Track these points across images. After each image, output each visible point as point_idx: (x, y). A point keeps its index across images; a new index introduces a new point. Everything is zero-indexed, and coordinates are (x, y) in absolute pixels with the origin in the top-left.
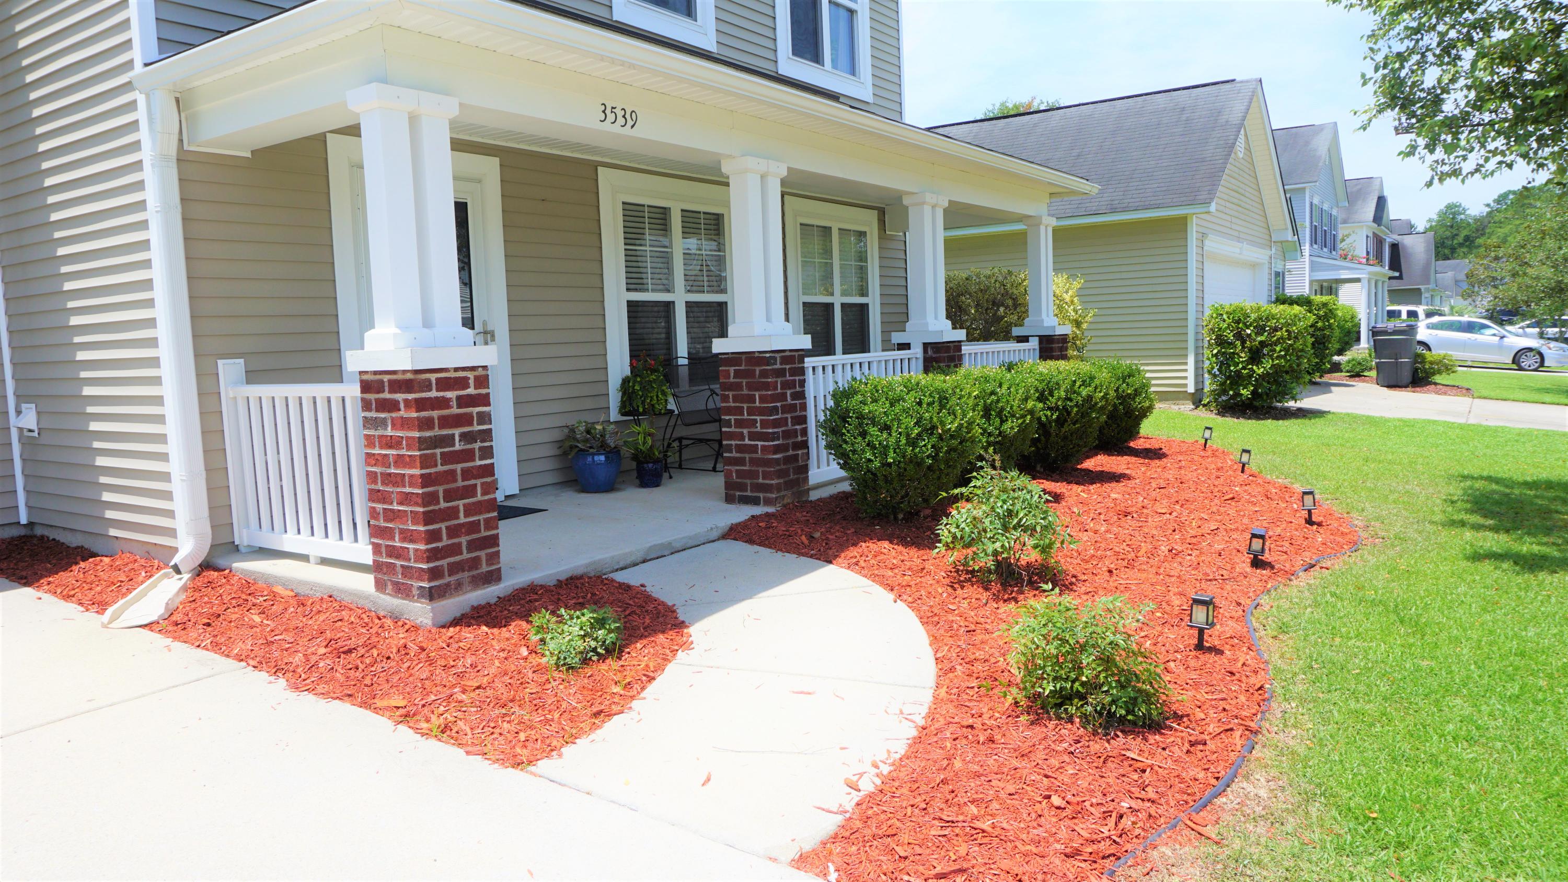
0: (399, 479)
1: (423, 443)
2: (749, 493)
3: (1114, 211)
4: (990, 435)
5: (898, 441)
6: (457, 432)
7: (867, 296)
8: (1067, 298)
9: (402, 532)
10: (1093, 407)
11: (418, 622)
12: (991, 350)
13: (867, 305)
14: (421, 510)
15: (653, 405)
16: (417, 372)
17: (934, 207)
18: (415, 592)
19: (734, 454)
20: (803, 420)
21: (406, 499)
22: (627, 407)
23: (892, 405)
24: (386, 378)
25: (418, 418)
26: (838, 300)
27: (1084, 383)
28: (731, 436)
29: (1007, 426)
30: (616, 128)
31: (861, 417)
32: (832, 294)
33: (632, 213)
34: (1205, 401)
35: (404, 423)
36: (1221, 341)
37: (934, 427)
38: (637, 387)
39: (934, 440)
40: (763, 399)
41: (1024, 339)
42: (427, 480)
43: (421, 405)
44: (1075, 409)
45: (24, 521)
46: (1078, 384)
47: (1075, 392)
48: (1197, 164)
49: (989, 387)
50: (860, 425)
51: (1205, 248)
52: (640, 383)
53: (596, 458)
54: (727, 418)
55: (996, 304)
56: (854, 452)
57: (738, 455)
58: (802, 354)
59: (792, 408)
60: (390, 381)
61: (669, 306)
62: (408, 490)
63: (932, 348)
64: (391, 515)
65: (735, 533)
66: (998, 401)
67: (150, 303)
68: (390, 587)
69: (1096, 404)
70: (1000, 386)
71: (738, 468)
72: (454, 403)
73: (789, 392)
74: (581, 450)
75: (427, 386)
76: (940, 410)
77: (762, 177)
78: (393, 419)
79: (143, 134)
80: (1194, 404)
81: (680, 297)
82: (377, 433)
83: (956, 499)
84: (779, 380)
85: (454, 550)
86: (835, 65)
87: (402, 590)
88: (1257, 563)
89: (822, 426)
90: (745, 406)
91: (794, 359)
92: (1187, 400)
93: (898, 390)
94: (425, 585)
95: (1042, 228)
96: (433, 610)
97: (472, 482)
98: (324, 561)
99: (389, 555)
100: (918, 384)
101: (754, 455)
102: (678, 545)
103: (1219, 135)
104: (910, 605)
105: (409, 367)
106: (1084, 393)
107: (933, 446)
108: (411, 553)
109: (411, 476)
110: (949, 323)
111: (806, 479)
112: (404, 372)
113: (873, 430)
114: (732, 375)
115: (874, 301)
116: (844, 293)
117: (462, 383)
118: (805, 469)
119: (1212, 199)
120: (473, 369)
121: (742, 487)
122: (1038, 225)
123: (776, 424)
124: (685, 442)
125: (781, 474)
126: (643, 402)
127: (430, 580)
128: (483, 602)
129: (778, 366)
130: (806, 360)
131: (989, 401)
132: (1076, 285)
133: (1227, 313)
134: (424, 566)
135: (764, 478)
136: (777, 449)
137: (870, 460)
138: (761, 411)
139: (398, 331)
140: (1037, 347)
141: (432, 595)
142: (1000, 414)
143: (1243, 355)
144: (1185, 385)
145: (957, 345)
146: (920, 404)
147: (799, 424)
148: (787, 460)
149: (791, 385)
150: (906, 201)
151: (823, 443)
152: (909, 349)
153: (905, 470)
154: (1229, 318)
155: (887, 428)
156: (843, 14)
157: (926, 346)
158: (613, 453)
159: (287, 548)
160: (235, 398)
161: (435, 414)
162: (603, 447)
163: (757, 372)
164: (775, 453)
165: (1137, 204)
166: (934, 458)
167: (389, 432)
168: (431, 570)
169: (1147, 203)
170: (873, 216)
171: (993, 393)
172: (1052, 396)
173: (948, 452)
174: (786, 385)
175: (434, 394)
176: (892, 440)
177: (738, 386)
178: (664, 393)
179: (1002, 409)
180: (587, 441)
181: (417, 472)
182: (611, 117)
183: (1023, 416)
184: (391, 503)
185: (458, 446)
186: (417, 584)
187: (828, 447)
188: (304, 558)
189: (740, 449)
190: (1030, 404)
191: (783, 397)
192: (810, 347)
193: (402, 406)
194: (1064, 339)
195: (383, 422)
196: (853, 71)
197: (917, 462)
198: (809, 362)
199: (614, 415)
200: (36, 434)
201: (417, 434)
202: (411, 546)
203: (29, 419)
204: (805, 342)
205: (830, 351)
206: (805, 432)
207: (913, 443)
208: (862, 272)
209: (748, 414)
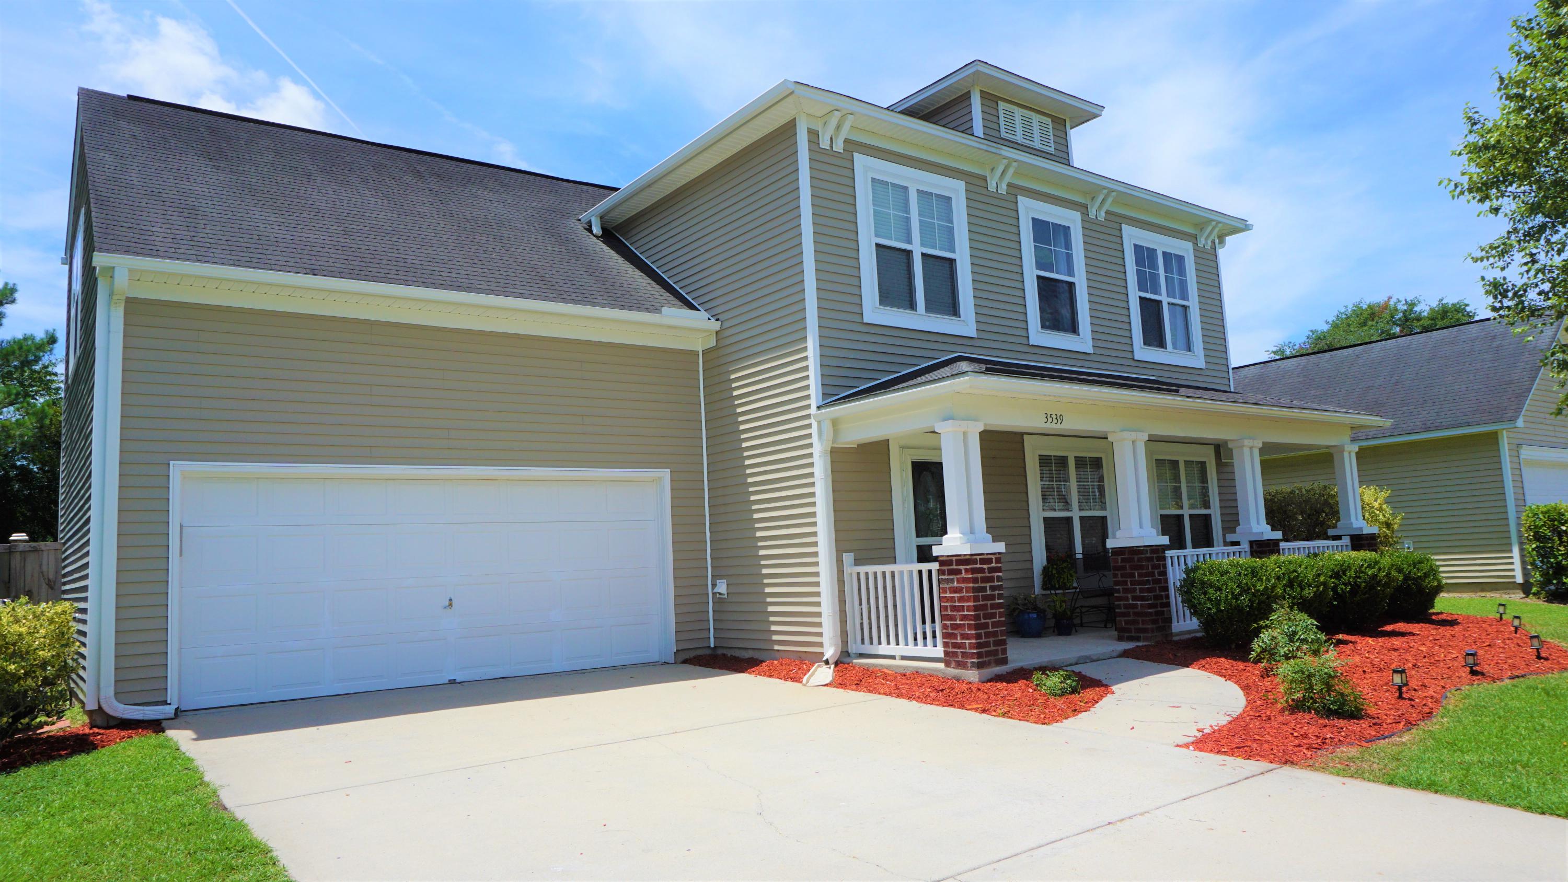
0: (961, 608)
1: (975, 590)
2: (1133, 634)
3: (1428, 430)
4: (1294, 598)
5: (1226, 597)
6: (988, 585)
7: (1210, 508)
8: (1376, 505)
9: (961, 635)
10: (1379, 583)
11: (970, 680)
12: (1306, 546)
13: (1210, 515)
14: (973, 622)
15: (1065, 583)
16: (971, 555)
17: (1251, 448)
18: (969, 665)
19: (1123, 610)
20: (1166, 589)
21: (964, 618)
22: (1047, 585)
23: (1222, 575)
24: (954, 559)
25: (972, 578)
26: (1186, 512)
27: (1369, 566)
28: (1119, 599)
29: (1306, 592)
30: (1053, 426)
31: (1203, 583)
32: (1182, 508)
33: (1044, 461)
34: (1534, 589)
35: (965, 580)
36: (1538, 537)
37: (1249, 589)
38: (1054, 572)
39: (1250, 596)
40: (1140, 575)
41: (1338, 538)
42: (976, 608)
43: (974, 571)
44: (1363, 584)
45: (712, 646)
46: (1365, 566)
47: (1363, 572)
48: (1506, 386)
49: (1292, 567)
50: (1203, 587)
51: (1521, 457)
52: (1056, 569)
53: (1031, 615)
54: (1117, 587)
55: (1319, 512)
56: (1200, 604)
57: (1126, 610)
58: (1164, 548)
59: (1159, 581)
60: (956, 560)
61: (1069, 520)
62: (966, 613)
63: (1257, 544)
64: (955, 627)
65: (1125, 654)
66: (1298, 576)
67: (814, 524)
68: (953, 664)
69: (1381, 580)
70: (1300, 566)
71: (1126, 618)
72: (987, 571)
73: (1156, 572)
74: (1021, 611)
75: (975, 562)
76: (1252, 578)
77: (1133, 442)
78: (958, 579)
79: (815, 440)
80: (1524, 593)
81: (1076, 514)
82: (948, 586)
83: (1261, 627)
84: (1150, 564)
85: (987, 644)
86: (1175, 347)
87: (961, 665)
88: (1473, 673)
89: (1178, 590)
90: (1129, 580)
91: (1158, 551)
92: (1518, 589)
93: (1225, 567)
94: (975, 661)
95: (1346, 455)
96: (979, 674)
97: (995, 611)
98: (904, 658)
99: (954, 647)
100: (1238, 563)
101: (1136, 610)
102: (1094, 658)
103: (1526, 360)
104: (1235, 683)
105: (969, 552)
106: (1370, 573)
107: (1249, 600)
108: (967, 645)
109: (968, 606)
110: (1269, 527)
111: (1170, 627)
112: (965, 555)
113: (1211, 591)
114: (1120, 561)
115: (1215, 512)
116: (1192, 507)
117: (989, 561)
118: (1169, 620)
119: (1518, 417)
120: (994, 554)
121: (1129, 631)
122: (1342, 451)
123: (1149, 590)
124: (1084, 610)
125: (1154, 622)
126: (1058, 582)
127: (978, 658)
128: (1000, 673)
129: (1148, 555)
130: (1166, 552)
131: (1292, 576)
132: (1384, 495)
133: (1542, 512)
134: (975, 651)
135: (1143, 624)
136: (1150, 606)
137: (1209, 609)
138: (1140, 583)
139: (961, 535)
140: (1349, 544)
141: (980, 666)
142: (1300, 585)
143: (1562, 548)
144: (1514, 577)
145: (1276, 543)
146: (1240, 575)
147: (1164, 591)
148: (1157, 613)
149: (1158, 567)
150: (1230, 446)
151: (1180, 599)
152: (1240, 545)
153: (1232, 614)
154: (1544, 517)
155: (1220, 589)
156: (1179, 309)
157: (1251, 543)
158: (1041, 613)
159: (881, 653)
160: (851, 574)
161: (979, 576)
162: (1035, 608)
163: (1136, 559)
164: (1150, 608)
165: (1449, 423)
166: (1250, 607)
167: (955, 585)
168: (977, 653)
169: (1458, 422)
170: (1211, 451)
171: (1295, 571)
172: (1345, 575)
173: (1259, 604)
174: (1154, 567)
175: (978, 566)
176: (1223, 596)
177: (1123, 568)
178: (1071, 576)
179: (1302, 581)
180: (1025, 604)
181: (971, 604)
182: (1050, 420)
183: (1318, 586)
184: (956, 621)
185: (989, 592)
186: (969, 661)
187: (1183, 602)
188: (893, 657)
189: (1126, 606)
190: (1322, 579)
191: (1153, 574)
192: (1168, 543)
193: (963, 572)
194: (1372, 537)
195: (952, 581)
196: (1189, 348)
197: (1239, 609)
198: (1168, 553)
199: (1038, 589)
200: (726, 596)
201: (971, 585)
202: (967, 642)
203: (722, 587)
204: (1165, 540)
205: (1182, 546)
206: (1168, 597)
207: (1236, 597)
208: (1205, 494)
209: (1131, 585)
